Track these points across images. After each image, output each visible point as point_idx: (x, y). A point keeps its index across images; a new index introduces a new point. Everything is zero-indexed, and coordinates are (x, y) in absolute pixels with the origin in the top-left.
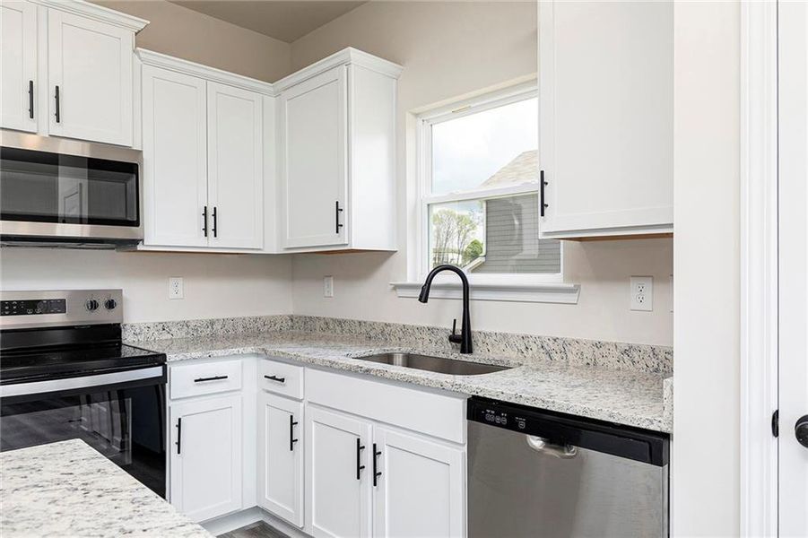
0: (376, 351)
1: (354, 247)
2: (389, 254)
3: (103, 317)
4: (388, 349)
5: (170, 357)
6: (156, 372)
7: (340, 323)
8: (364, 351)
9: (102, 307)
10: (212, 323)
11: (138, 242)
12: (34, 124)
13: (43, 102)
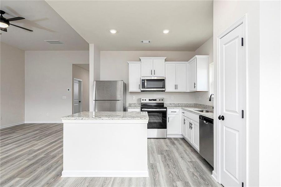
0: (200, 110)
1: (198, 91)
2: (208, 91)
3: (161, 102)
4: (203, 109)
5: (167, 108)
6: (165, 110)
7: (201, 105)
8: (198, 109)
9: (161, 100)
10: (179, 104)
11: (164, 91)
12: (151, 76)
13: (153, 72)
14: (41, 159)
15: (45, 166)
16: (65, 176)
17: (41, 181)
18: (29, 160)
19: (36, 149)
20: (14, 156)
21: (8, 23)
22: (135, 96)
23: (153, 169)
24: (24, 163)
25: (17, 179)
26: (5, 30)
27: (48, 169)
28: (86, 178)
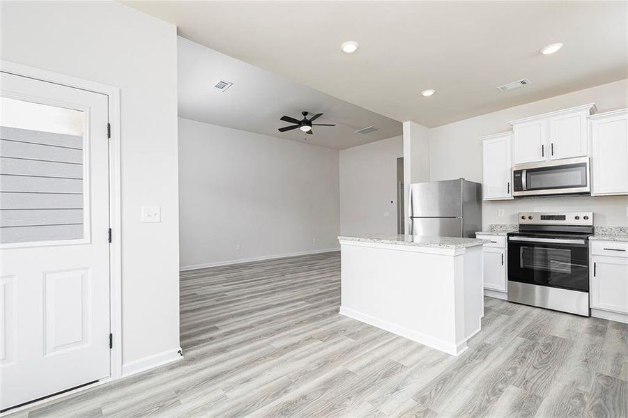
3: (582, 222)
9: (581, 219)
11: (589, 193)
12: (544, 158)
13: (548, 150)
14: (332, 291)
15: (331, 299)
16: (343, 314)
17: (319, 310)
18: (322, 289)
19: (334, 280)
20: (312, 282)
21: (311, 125)
22: (503, 210)
23: (479, 350)
24: (315, 290)
25: (303, 302)
26: (310, 132)
27: (332, 302)
28: (363, 324)
